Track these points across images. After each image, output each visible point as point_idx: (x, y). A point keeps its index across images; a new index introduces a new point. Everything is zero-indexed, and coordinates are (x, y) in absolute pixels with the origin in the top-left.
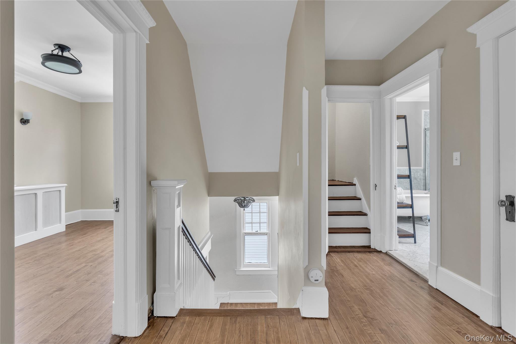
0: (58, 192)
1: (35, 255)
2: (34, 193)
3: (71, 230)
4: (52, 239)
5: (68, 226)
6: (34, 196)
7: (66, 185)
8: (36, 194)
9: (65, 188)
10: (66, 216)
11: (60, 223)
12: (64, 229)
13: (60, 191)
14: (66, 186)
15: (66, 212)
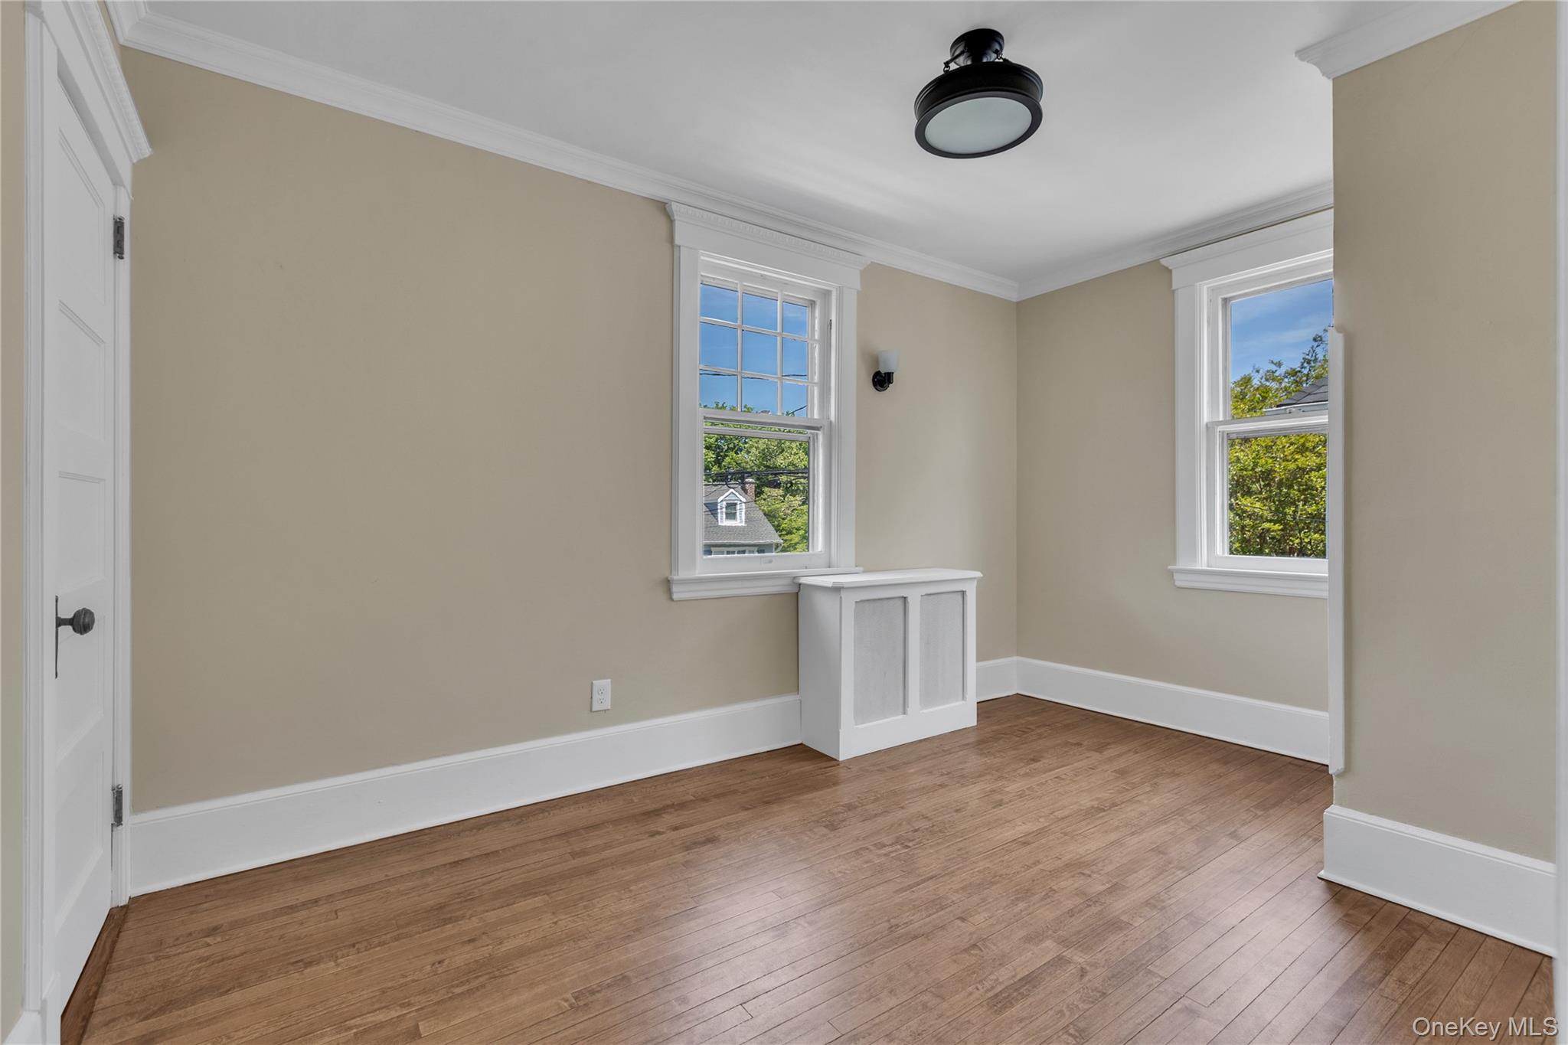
0: (959, 597)
1: (900, 814)
2: (901, 595)
3: (995, 728)
4: (944, 751)
5: (985, 708)
6: (900, 603)
7: (979, 574)
8: (905, 598)
9: (975, 583)
10: (978, 670)
11: (964, 698)
12: (972, 721)
13: (963, 593)
14: (979, 580)
15: (978, 660)
